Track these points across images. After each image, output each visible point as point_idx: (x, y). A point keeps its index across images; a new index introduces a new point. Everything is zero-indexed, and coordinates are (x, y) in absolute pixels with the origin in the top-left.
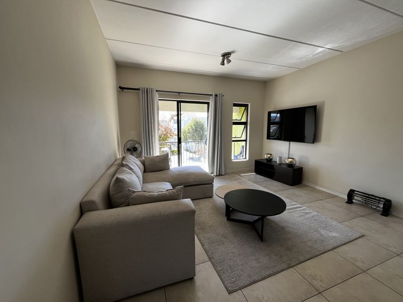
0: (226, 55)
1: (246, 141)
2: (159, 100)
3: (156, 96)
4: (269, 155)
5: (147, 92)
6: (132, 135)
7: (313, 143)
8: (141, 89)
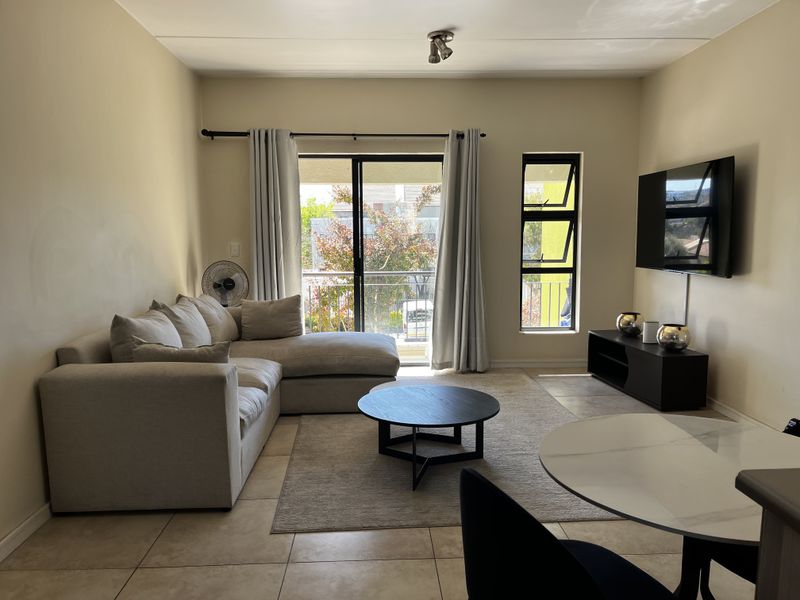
0: (438, 36)
1: (572, 270)
2: (300, 156)
3: (292, 147)
4: (628, 318)
5: (267, 140)
6: (233, 251)
7: (729, 277)
8: (252, 134)
